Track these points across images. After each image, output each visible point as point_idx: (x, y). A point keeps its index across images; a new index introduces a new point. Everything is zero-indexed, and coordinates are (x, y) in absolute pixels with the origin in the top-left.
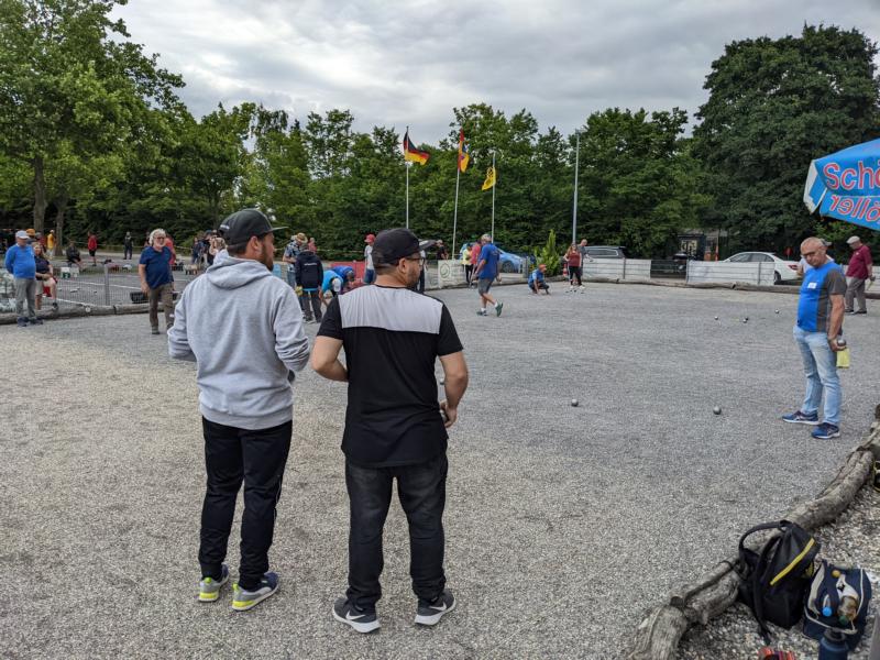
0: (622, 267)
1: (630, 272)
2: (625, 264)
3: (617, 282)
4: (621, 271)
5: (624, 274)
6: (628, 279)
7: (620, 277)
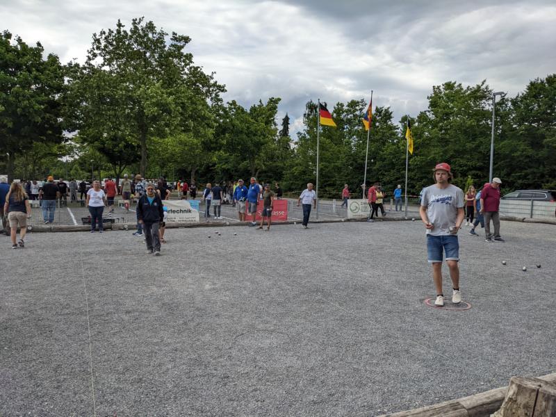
0: (530, 208)
1: (537, 212)
2: (532, 206)
3: (523, 221)
4: (529, 212)
5: (532, 215)
6: (536, 218)
7: (528, 217)
